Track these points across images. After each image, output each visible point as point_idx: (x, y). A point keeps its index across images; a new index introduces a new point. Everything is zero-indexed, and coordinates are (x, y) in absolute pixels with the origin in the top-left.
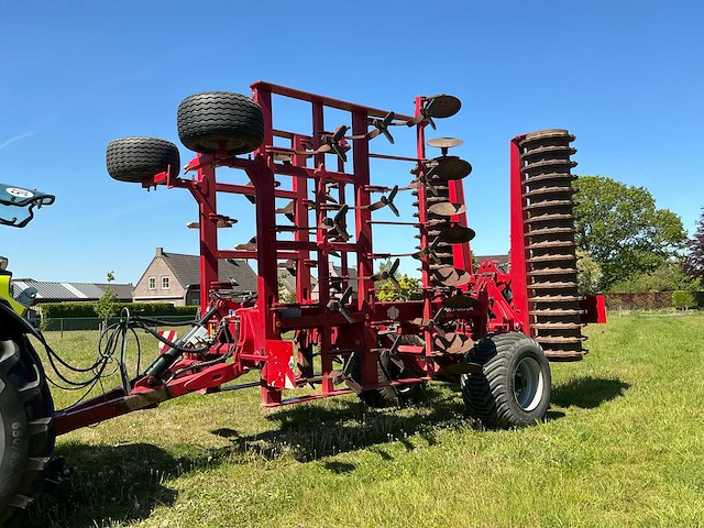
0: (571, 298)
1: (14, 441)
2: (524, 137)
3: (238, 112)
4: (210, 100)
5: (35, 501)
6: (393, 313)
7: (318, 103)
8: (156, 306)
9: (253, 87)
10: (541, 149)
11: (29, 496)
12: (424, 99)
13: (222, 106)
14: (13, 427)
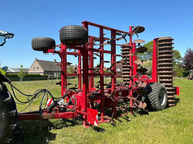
0: (171, 88)
1: (3, 119)
2: (158, 39)
3: (82, 33)
4: (72, 28)
5: (12, 140)
6: (120, 93)
7: (102, 28)
8: (35, 75)
9: (83, 23)
10: (164, 43)
11: (10, 138)
12: (132, 27)
13: (77, 31)
14: (2, 114)
